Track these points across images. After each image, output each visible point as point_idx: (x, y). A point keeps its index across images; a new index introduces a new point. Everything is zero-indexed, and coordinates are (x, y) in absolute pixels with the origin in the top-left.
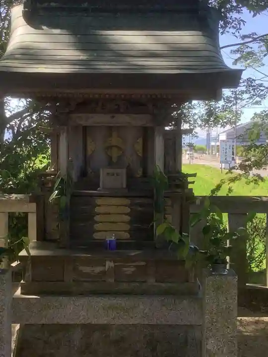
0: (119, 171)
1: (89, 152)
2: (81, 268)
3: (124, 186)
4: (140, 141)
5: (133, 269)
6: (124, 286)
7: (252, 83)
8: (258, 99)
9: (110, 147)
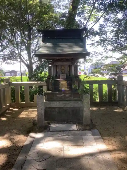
0: (64, 75)
1: (57, 71)
2: (57, 95)
3: (66, 78)
4: (69, 68)
5: (68, 95)
6: (67, 99)
9: (62, 70)
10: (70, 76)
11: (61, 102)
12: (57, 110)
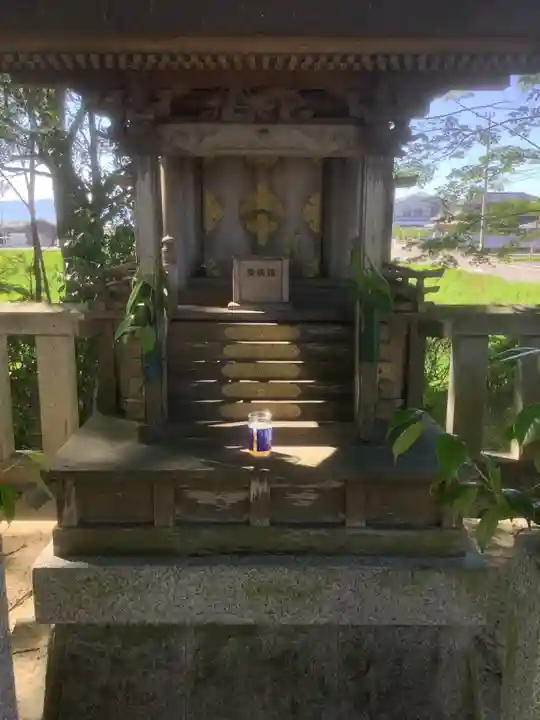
1: (209, 226)
2: (192, 495)
3: (286, 297)
5: (313, 497)
7: (452, 124)
8: (461, 149)
9: (254, 214)
10: (324, 271)
11: (234, 577)
12: (186, 649)
